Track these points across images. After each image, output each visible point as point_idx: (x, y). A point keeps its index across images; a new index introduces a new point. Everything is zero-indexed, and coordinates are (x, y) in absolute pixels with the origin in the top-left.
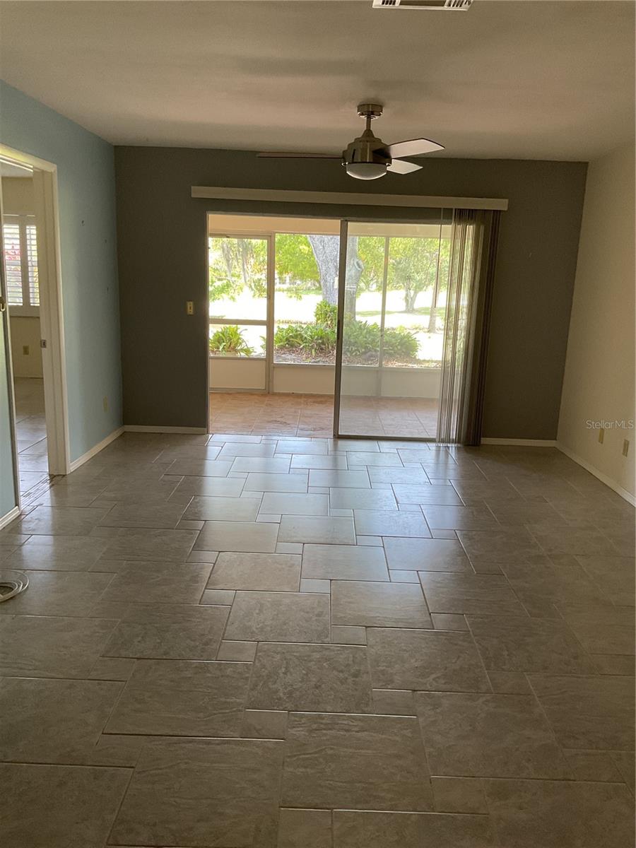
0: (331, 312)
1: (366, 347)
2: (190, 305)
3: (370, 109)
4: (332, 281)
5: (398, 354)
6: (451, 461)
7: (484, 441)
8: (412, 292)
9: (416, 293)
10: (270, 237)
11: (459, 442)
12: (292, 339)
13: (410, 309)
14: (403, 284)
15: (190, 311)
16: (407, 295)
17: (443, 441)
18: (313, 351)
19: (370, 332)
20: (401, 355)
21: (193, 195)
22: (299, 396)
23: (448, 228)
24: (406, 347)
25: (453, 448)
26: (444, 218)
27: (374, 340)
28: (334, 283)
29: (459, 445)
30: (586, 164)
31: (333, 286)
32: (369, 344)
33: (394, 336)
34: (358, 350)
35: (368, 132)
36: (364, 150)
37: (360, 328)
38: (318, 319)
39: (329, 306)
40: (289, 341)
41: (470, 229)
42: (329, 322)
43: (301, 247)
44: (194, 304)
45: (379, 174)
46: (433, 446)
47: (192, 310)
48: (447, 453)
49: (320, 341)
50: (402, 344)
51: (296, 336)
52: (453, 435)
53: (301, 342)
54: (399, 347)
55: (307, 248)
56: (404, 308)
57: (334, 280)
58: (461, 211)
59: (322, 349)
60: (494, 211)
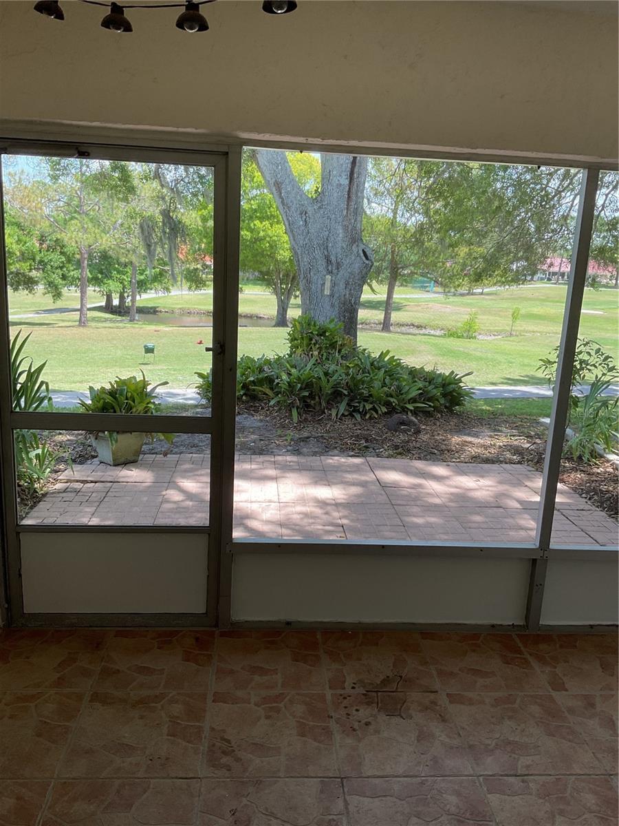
1: (388, 404)
4: (320, 282)
12: (253, 387)
18: (294, 409)
27: (399, 390)
28: (323, 284)
31: (322, 291)
32: (392, 396)
34: (374, 409)
38: (296, 348)
39: (315, 325)
40: (248, 390)
42: (316, 354)
49: (306, 393)
53: (270, 393)
57: (324, 280)
59: (308, 406)
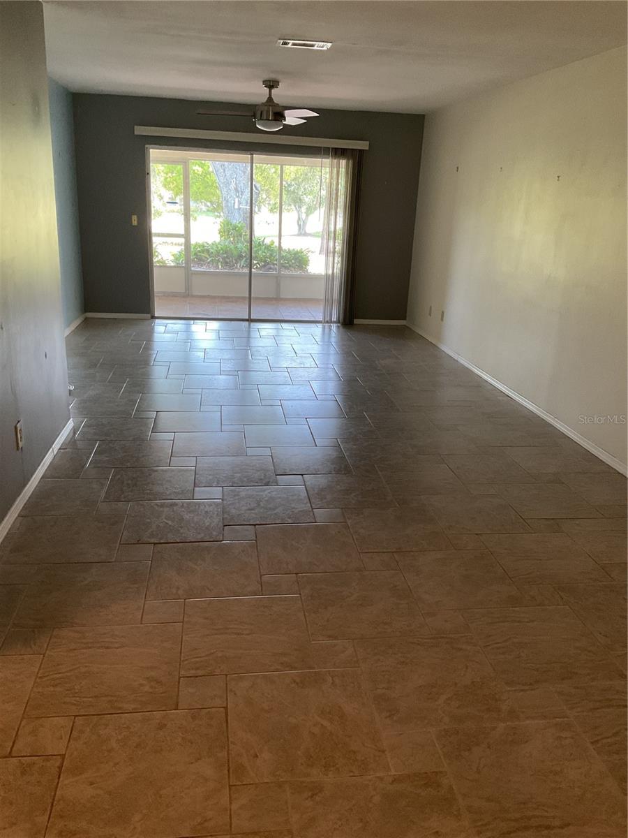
0: (233, 229)
1: (265, 261)
2: (134, 218)
3: (271, 84)
4: (233, 202)
5: (293, 267)
6: (333, 334)
7: (356, 321)
8: (304, 216)
9: (307, 216)
10: (185, 163)
11: (339, 322)
12: (199, 254)
13: (302, 232)
14: (295, 206)
15: (135, 223)
16: (299, 218)
17: (327, 322)
18: (220, 264)
19: (268, 247)
20: (295, 268)
21: (136, 133)
22: (214, 297)
23: (327, 161)
24: (299, 260)
25: (334, 327)
26: (324, 154)
27: (271, 255)
28: (234, 203)
29: (339, 325)
30: (424, 116)
31: (234, 206)
32: (267, 258)
33: (289, 252)
34: (258, 263)
35: (270, 99)
36: (268, 112)
37: (259, 244)
38: (221, 236)
39: (231, 225)
40: (197, 255)
41: (343, 162)
42: (232, 239)
43: (194, 168)
44: (138, 217)
45: (277, 127)
46: (320, 325)
47: (136, 222)
48: (330, 330)
49: (225, 256)
50: (295, 259)
51: (203, 251)
52: (334, 318)
53: (207, 256)
54: (293, 261)
55: (200, 169)
56: (296, 232)
57: (234, 201)
58: (336, 149)
59: (227, 263)
60: (360, 150)
